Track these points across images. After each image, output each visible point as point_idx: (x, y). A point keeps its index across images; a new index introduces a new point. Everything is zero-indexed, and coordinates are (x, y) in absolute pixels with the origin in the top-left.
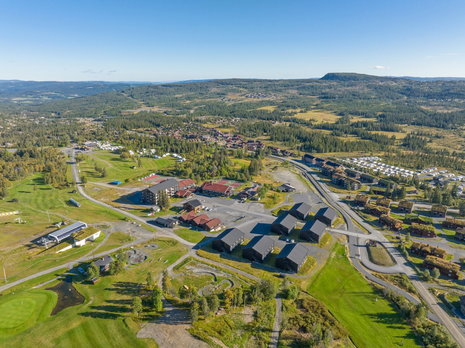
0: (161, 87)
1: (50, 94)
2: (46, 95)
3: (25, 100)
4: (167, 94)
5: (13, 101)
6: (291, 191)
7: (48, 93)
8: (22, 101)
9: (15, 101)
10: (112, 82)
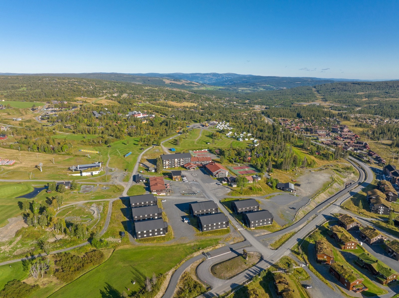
0: (349, 84)
1: (266, 86)
2: (262, 87)
3: (247, 90)
4: (350, 91)
5: (239, 90)
6: (288, 191)
7: (265, 85)
8: (244, 90)
9: (240, 90)
10: (323, 79)
